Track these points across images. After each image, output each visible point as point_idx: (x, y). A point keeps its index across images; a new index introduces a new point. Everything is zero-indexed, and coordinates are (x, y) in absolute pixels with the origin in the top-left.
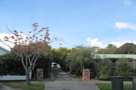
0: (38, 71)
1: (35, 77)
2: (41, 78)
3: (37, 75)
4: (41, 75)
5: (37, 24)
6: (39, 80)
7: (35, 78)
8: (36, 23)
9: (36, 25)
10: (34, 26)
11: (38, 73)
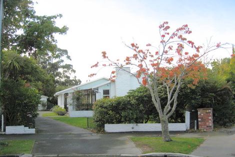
0: (200, 114)
1: (196, 125)
2: (207, 127)
3: (200, 121)
4: (208, 122)
5: (167, 23)
6: (204, 132)
7: (196, 127)
8: (165, 23)
9: (165, 25)
10: (162, 28)
11: (202, 118)
